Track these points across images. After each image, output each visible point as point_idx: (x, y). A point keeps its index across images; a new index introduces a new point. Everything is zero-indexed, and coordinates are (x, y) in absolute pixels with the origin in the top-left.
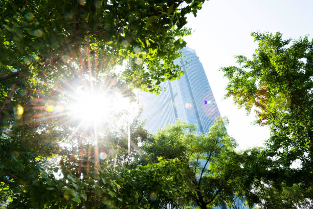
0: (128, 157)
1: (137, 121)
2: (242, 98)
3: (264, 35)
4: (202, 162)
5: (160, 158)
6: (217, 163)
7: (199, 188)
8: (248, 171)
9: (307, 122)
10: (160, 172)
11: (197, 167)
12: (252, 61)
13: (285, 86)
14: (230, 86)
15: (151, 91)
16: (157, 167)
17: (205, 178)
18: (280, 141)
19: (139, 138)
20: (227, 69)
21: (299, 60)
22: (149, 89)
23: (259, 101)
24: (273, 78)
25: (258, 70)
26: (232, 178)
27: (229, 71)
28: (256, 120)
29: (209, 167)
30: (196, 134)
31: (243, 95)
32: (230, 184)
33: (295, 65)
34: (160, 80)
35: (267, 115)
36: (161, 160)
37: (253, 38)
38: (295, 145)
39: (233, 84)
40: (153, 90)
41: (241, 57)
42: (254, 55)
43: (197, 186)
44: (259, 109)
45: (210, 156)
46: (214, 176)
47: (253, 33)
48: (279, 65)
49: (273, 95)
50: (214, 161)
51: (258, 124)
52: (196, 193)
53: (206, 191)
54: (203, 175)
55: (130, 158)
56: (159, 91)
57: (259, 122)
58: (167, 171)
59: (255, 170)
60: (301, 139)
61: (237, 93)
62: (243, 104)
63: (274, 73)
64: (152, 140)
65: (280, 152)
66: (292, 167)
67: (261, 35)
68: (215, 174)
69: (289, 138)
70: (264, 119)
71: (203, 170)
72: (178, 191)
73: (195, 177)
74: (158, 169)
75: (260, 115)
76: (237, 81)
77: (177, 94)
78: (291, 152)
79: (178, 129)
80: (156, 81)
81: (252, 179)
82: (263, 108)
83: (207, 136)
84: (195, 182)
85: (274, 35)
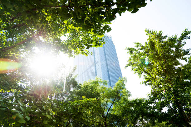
0: (63, 97)
1: (71, 75)
2: (137, 68)
3: (152, 32)
4: (109, 104)
5: (84, 97)
6: (118, 106)
7: (105, 120)
8: (136, 111)
9: (173, 85)
10: (83, 106)
11: (106, 107)
12: (144, 46)
13: (162, 62)
14: (131, 59)
15: (82, 53)
16: (81, 103)
17: (110, 114)
18: (157, 95)
19: (72, 86)
20: (129, 49)
21: (171, 48)
22: (81, 52)
23: (147, 70)
24: (156, 57)
25: (148, 52)
26: (126, 116)
27: (131, 50)
28: (144, 81)
29: (113, 107)
30: (107, 87)
31: (138, 65)
32: (125, 119)
33: (169, 51)
34: (89, 46)
35: (151, 79)
36: (85, 98)
37: (146, 33)
38: (165, 98)
39: (132, 58)
40: (84, 53)
41: (138, 43)
42: (146, 43)
43: (104, 119)
44: (146, 75)
45: (114, 100)
46: (115, 114)
47: (146, 30)
48: (160, 49)
49: (155, 68)
50: (116, 104)
51: (145, 84)
52: (103, 123)
53: (110, 122)
54: (109, 112)
55: (64, 98)
56: (87, 54)
57: (145, 83)
58: (87, 106)
59: (140, 111)
60: (169, 95)
61: (134, 64)
62: (137, 71)
63: (157, 54)
64: (79, 88)
65: (156, 102)
66: (162, 111)
67: (151, 32)
68: (116, 112)
69: (162, 93)
70: (148, 81)
71: (109, 109)
72: (93, 121)
73: (104, 113)
74: (82, 104)
75: (146, 79)
76: (135, 56)
77: (98, 62)
78: (163, 102)
79: (96, 83)
80: (87, 47)
81: (139, 117)
82: (149, 74)
83: (113, 88)
84: (103, 116)
85: (158, 32)
